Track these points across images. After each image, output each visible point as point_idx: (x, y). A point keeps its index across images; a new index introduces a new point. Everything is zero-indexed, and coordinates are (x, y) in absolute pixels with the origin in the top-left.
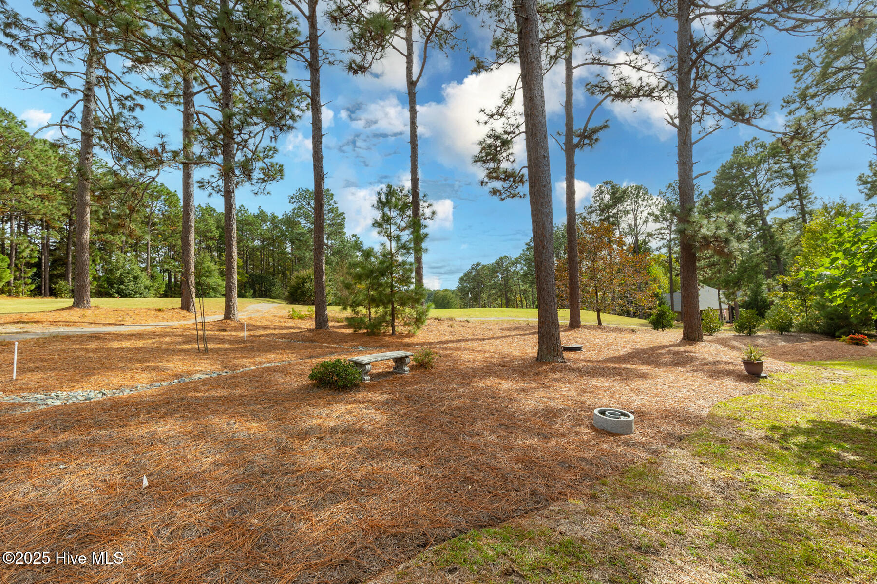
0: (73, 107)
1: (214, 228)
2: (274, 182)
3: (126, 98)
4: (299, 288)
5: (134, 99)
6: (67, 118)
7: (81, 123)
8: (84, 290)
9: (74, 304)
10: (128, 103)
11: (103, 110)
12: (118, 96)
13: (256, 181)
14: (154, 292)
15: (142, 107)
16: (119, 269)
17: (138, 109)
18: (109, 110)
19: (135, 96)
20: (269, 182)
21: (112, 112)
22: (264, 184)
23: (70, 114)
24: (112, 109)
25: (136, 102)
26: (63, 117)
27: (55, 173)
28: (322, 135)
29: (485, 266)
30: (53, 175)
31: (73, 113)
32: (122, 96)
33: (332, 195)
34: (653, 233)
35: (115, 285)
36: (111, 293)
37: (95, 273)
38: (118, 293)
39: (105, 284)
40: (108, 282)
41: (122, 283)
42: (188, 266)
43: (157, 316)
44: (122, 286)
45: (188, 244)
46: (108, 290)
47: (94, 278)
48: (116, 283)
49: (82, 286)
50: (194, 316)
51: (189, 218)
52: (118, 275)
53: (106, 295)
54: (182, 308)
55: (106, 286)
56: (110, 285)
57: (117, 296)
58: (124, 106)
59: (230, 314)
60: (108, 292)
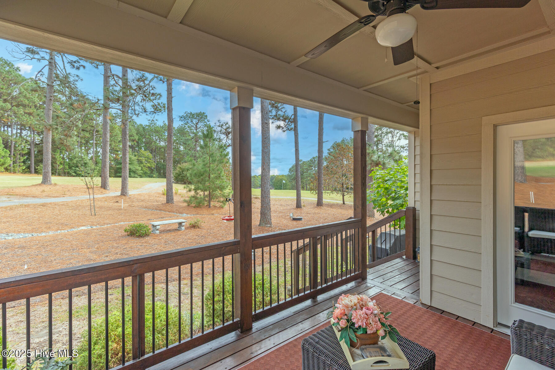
0: (43, 69)
1: (135, 134)
2: (160, 113)
3: (75, 62)
4: (181, 174)
5: (80, 62)
6: (39, 75)
7: (47, 78)
8: (48, 175)
9: (42, 182)
10: (76, 65)
11: (61, 70)
12: (69, 61)
13: (149, 113)
14: (97, 173)
15: (84, 67)
16: (75, 158)
17: (82, 68)
18: (64, 70)
19: (80, 61)
20: (157, 114)
21: (66, 72)
22: (153, 115)
23: (41, 73)
24: (65, 70)
25: (80, 64)
26: (37, 75)
27: (37, 99)
28: (172, 97)
29: (304, 162)
30: (36, 101)
31: (42, 72)
32: (72, 61)
33: (206, 116)
34: (404, 146)
35: (73, 168)
36: (71, 172)
37: (61, 160)
38: (75, 172)
39: (67, 167)
40: (69, 166)
41: (77, 167)
42: (105, 163)
43: (86, 192)
44: (77, 169)
45: (106, 151)
46: (69, 170)
47: (61, 163)
48: (74, 167)
49: (47, 172)
50: (107, 192)
51: (106, 136)
52: (75, 162)
53: (68, 173)
54: (101, 187)
55: (67, 168)
56: (70, 168)
57: (74, 174)
58: (74, 66)
59: (124, 192)
60: (69, 172)
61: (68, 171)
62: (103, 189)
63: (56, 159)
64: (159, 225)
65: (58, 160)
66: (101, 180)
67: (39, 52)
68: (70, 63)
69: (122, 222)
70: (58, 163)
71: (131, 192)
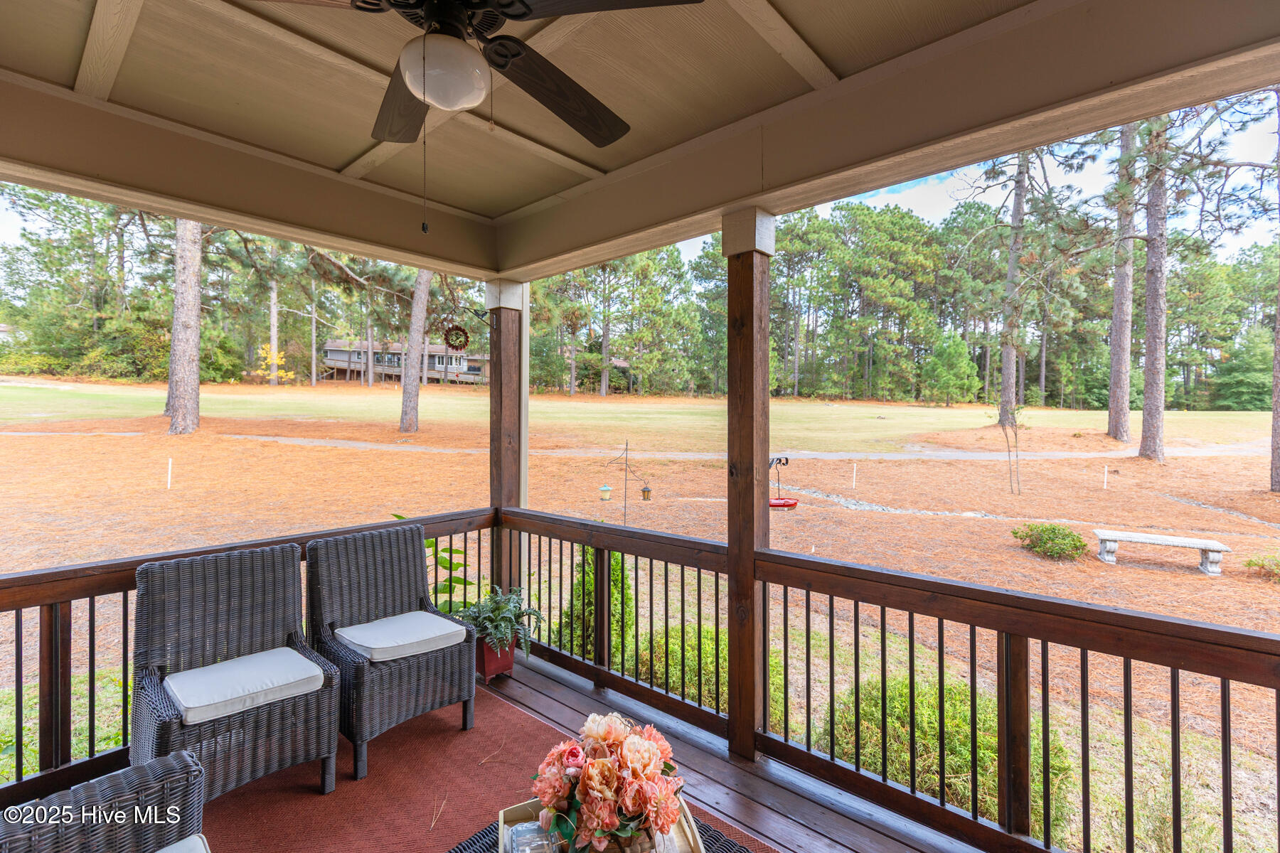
6: (1001, 214)
7: (1012, 216)
9: (999, 421)
11: (1039, 189)
15: (1093, 159)
17: (1087, 163)
18: (1045, 186)
21: (1048, 187)
23: (1004, 209)
24: (1047, 184)
25: (1086, 156)
31: (1006, 207)
35: (1096, 390)
36: (1090, 400)
37: (1071, 374)
38: (1099, 400)
39: (1082, 388)
40: (1086, 386)
41: (1105, 386)
42: (1119, 376)
43: (1064, 444)
44: (1104, 392)
45: (1120, 346)
46: (1087, 396)
47: (1070, 382)
48: (1096, 388)
49: (1007, 402)
50: (1121, 445)
51: (1122, 308)
52: (1100, 376)
53: (1084, 403)
54: (1108, 434)
55: (1083, 391)
56: (1089, 390)
57: (1096, 404)
58: (1071, 166)
59: (1148, 449)
60: (1086, 399)
61: (1083, 397)
62: (1111, 439)
63: (1060, 373)
64: (1115, 541)
65: (1064, 374)
66: (1108, 417)
67: (1003, 169)
68: (1063, 164)
69: (1065, 517)
70: (1064, 380)
71: (1168, 450)
